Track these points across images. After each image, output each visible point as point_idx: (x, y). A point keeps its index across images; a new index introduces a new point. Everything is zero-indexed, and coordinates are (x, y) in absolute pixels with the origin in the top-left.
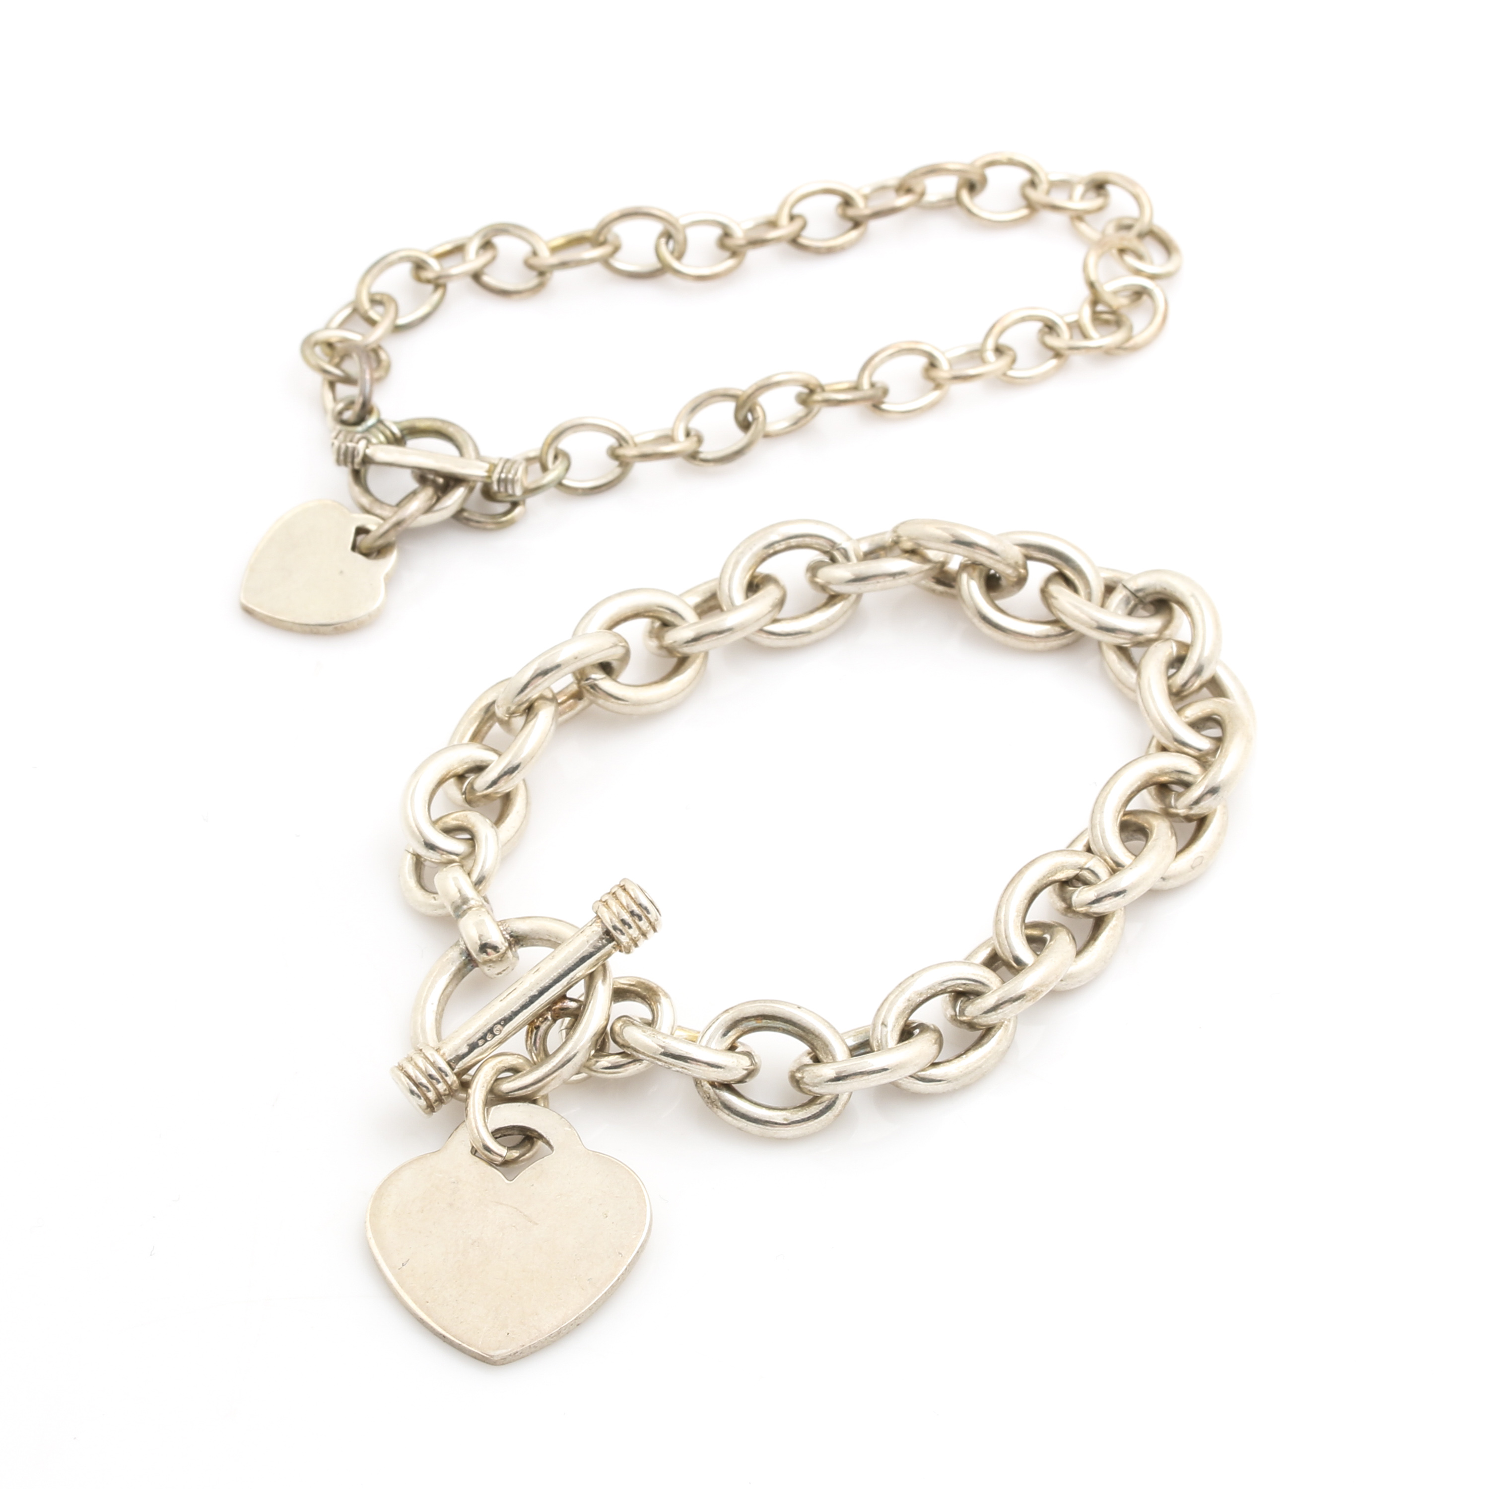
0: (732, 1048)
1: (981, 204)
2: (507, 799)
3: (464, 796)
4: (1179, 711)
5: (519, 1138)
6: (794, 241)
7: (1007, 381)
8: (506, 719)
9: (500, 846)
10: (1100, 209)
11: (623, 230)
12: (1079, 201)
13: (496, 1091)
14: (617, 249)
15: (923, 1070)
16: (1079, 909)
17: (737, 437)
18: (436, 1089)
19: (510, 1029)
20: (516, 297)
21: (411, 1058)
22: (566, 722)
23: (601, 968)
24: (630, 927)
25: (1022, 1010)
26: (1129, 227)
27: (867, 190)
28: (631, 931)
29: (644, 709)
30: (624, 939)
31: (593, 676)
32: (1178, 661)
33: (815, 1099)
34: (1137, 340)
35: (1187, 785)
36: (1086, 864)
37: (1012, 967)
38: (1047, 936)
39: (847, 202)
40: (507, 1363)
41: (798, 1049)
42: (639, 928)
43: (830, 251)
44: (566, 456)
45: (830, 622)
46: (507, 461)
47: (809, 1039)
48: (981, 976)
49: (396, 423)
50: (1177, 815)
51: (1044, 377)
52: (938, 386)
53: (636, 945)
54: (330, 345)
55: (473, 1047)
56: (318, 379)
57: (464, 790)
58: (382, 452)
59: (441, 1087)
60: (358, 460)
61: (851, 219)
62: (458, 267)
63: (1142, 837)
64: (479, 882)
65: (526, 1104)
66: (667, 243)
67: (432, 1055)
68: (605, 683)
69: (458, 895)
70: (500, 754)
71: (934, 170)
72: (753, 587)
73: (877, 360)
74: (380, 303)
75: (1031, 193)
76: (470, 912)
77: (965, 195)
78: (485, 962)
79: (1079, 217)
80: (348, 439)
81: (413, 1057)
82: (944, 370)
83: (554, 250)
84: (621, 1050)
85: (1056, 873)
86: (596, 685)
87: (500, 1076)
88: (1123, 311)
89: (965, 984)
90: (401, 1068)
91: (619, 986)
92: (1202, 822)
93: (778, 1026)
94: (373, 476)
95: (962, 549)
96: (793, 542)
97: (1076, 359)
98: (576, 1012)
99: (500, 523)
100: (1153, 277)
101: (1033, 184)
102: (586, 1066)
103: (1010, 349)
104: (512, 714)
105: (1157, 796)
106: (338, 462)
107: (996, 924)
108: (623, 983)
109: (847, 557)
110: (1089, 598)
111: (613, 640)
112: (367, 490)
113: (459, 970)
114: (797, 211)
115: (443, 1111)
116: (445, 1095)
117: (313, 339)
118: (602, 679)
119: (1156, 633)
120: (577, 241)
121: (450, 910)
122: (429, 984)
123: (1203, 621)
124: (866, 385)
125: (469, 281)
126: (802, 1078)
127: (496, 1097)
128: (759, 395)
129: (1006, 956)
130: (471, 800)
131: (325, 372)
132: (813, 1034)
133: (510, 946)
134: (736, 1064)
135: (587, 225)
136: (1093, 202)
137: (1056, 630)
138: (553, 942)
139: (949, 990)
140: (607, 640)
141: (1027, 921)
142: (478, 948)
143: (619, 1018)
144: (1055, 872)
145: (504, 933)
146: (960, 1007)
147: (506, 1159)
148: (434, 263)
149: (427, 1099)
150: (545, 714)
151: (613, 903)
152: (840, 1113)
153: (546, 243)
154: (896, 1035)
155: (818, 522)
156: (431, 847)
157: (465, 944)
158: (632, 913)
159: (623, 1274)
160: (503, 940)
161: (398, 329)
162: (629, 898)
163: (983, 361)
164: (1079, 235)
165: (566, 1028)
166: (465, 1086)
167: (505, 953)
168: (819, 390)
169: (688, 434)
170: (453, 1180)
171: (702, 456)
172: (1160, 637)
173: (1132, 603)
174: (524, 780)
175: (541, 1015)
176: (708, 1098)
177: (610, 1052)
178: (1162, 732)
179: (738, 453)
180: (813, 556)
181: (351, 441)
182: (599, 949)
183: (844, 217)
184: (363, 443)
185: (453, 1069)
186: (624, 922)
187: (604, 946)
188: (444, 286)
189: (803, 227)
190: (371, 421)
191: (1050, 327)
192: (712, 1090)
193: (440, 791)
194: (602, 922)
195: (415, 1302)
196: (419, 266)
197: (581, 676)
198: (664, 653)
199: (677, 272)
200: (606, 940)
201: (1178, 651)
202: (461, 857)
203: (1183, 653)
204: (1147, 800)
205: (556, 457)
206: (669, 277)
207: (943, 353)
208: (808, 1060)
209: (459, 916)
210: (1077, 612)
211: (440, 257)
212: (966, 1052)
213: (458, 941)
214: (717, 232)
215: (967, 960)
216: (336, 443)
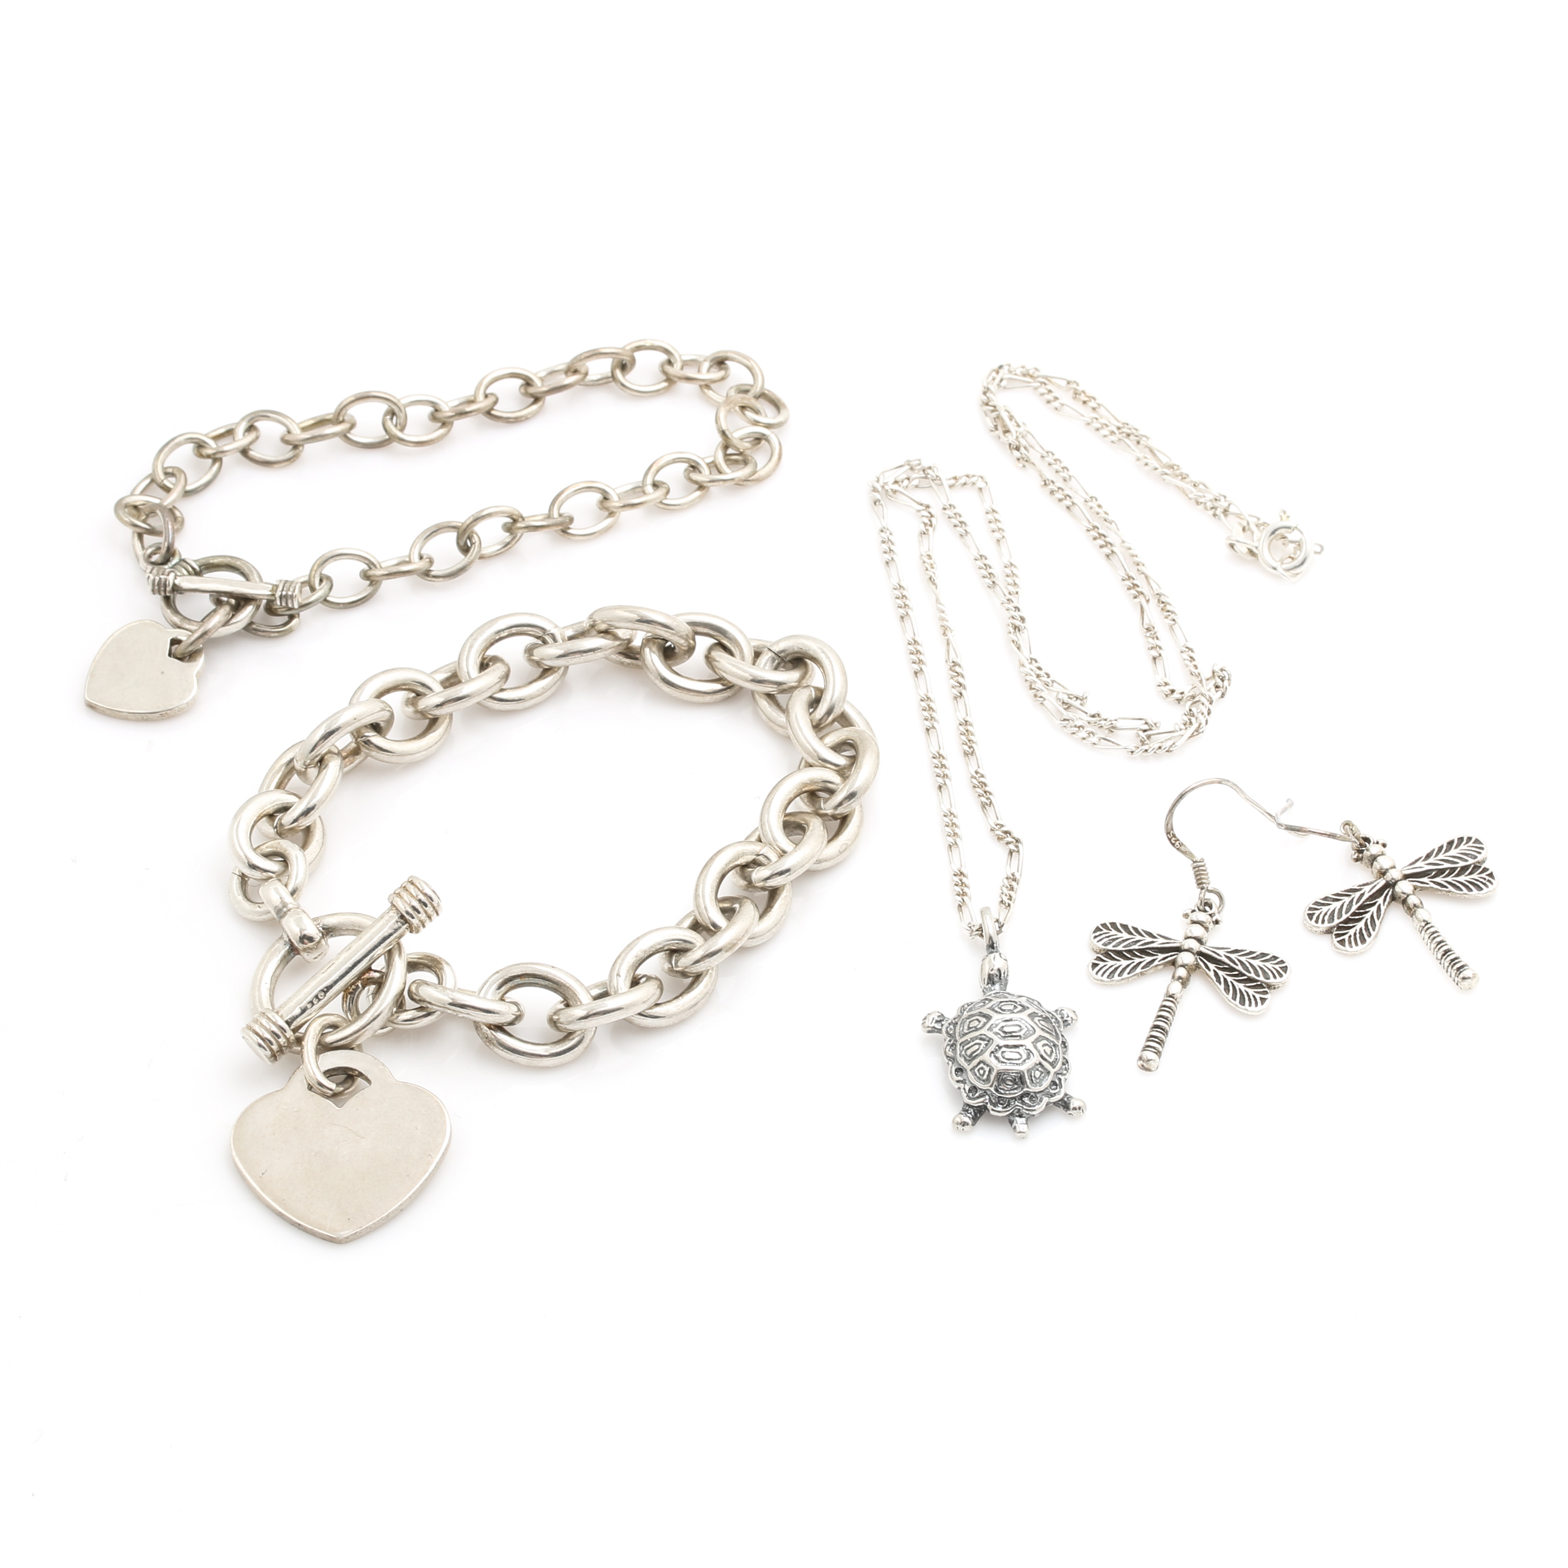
0: (502, 999)
1: (632, 379)
2: (308, 830)
3: (275, 830)
4: (821, 739)
5: (343, 1077)
6: (489, 413)
7: (665, 507)
8: (304, 770)
9: (308, 864)
10: (723, 379)
11: (355, 411)
12: (705, 374)
13: (322, 1042)
14: (353, 426)
15: (650, 1008)
16: (758, 885)
17: (458, 559)
18: (278, 1042)
19: (331, 994)
20: (277, 466)
21: (257, 1019)
22: (347, 773)
23: (397, 946)
24: (419, 912)
25: (723, 959)
26: (746, 392)
27: (543, 374)
28: (420, 915)
29: (407, 759)
30: (415, 922)
31: (366, 734)
32: (815, 703)
33: (570, 1034)
34: (761, 473)
35: (832, 792)
36: (760, 851)
37: (711, 930)
38: (737, 906)
39: (528, 383)
40: (350, 1241)
41: (553, 1000)
42: (426, 912)
43: (517, 420)
44: (329, 578)
45: (545, 690)
46: (286, 582)
47: (561, 990)
48: (690, 937)
49: (195, 561)
50: (826, 815)
51: (692, 504)
52: (611, 514)
53: (424, 926)
54: (136, 507)
55: (304, 1011)
56: (129, 531)
57: (275, 825)
58: (185, 582)
59: (282, 1040)
60: (168, 589)
61: (532, 395)
62: (229, 445)
63: (800, 832)
64: (293, 893)
65: (347, 1051)
66: (392, 419)
67: (273, 1016)
68: (376, 739)
69: (280, 900)
70: (300, 798)
71: (596, 354)
72: (483, 666)
73: (563, 496)
74: (172, 475)
75: (668, 368)
76: (289, 913)
77: (618, 373)
78: (305, 950)
79: (706, 385)
80: (161, 573)
81: (259, 1019)
82: (615, 502)
83: (304, 429)
84: (418, 1006)
85: (739, 859)
86: (369, 741)
87: (324, 1032)
88: (747, 452)
89: (677, 943)
90: (250, 1028)
91: (410, 960)
92: (844, 820)
93: (537, 982)
94: (180, 602)
95: (645, 626)
96: (514, 630)
97: (714, 489)
98: (379, 981)
99: (282, 632)
100: (768, 426)
101: (670, 362)
102: (390, 1021)
103: (664, 483)
104: (307, 767)
105: (810, 802)
106: (153, 591)
107: (696, 899)
108: (414, 958)
109: (555, 640)
110: (743, 658)
111: (382, 705)
112: (176, 612)
113: (284, 957)
114: (488, 391)
115: (282, 1059)
116: (284, 1047)
117: (124, 502)
118: (374, 736)
119: (796, 682)
120: (321, 422)
121: (274, 914)
122: (262, 968)
123: (833, 670)
124: (556, 515)
125: (239, 455)
126: (558, 1019)
127: (323, 1048)
128: (475, 525)
129: (705, 922)
130: (281, 833)
131: (135, 526)
132: (565, 985)
133: (323, 937)
134: (506, 1012)
135: (328, 410)
136: (716, 374)
137: (718, 686)
138: (356, 930)
139: (666, 948)
140: (377, 705)
141: (719, 896)
142: (298, 940)
143: (413, 982)
144: (737, 858)
145: (318, 926)
146: (675, 960)
147: (335, 1092)
148: (212, 443)
149: (271, 1050)
150: (334, 765)
151: (405, 895)
152: (588, 1045)
153: (298, 424)
154: (628, 984)
155: (532, 615)
156: (253, 867)
157: (288, 936)
158: (420, 901)
159: (433, 1170)
160: (318, 932)
161: (187, 494)
162: (417, 889)
163: (644, 493)
164: (709, 400)
165: (372, 994)
166: (299, 1041)
167: (319, 942)
168: (520, 520)
169: (421, 558)
170: (296, 1110)
171: (433, 573)
172: (799, 685)
173: (777, 661)
174: (320, 817)
175: (354, 983)
176: (486, 1038)
177: (407, 1009)
178: (809, 753)
179: (462, 570)
180: (529, 640)
181: (163, 574)
182: (396, 930)
183: (527, 394)
184: (172, 575)
185: (290, 1026)
186: (414, 908)
187: (400, 928)
188: (221, 459)
189: (496, 402)
190: (175, 561)
191: (694, 467)
192: (489, 1032)
193: (255, 828)
194: (397, 909)
195: (274, 1200)
196: (200, 446)
197: (357, 734)
198: (419, 716)
199: (401, 440)
200: (401, 923)
201: (815, 694)
202: (277, 874)
203: (819, 695)
204: (800, 805)
205: (321, 581)
206: (395, 445)
207: (614, 490)
208: (562, 1006)
209: (282, 917)
210: (734, 670)
211: (216, 438)
212: (681, 995)
213: (282, 935)
214: (430, 409)
215: (678, 925)
216: (152, 577)
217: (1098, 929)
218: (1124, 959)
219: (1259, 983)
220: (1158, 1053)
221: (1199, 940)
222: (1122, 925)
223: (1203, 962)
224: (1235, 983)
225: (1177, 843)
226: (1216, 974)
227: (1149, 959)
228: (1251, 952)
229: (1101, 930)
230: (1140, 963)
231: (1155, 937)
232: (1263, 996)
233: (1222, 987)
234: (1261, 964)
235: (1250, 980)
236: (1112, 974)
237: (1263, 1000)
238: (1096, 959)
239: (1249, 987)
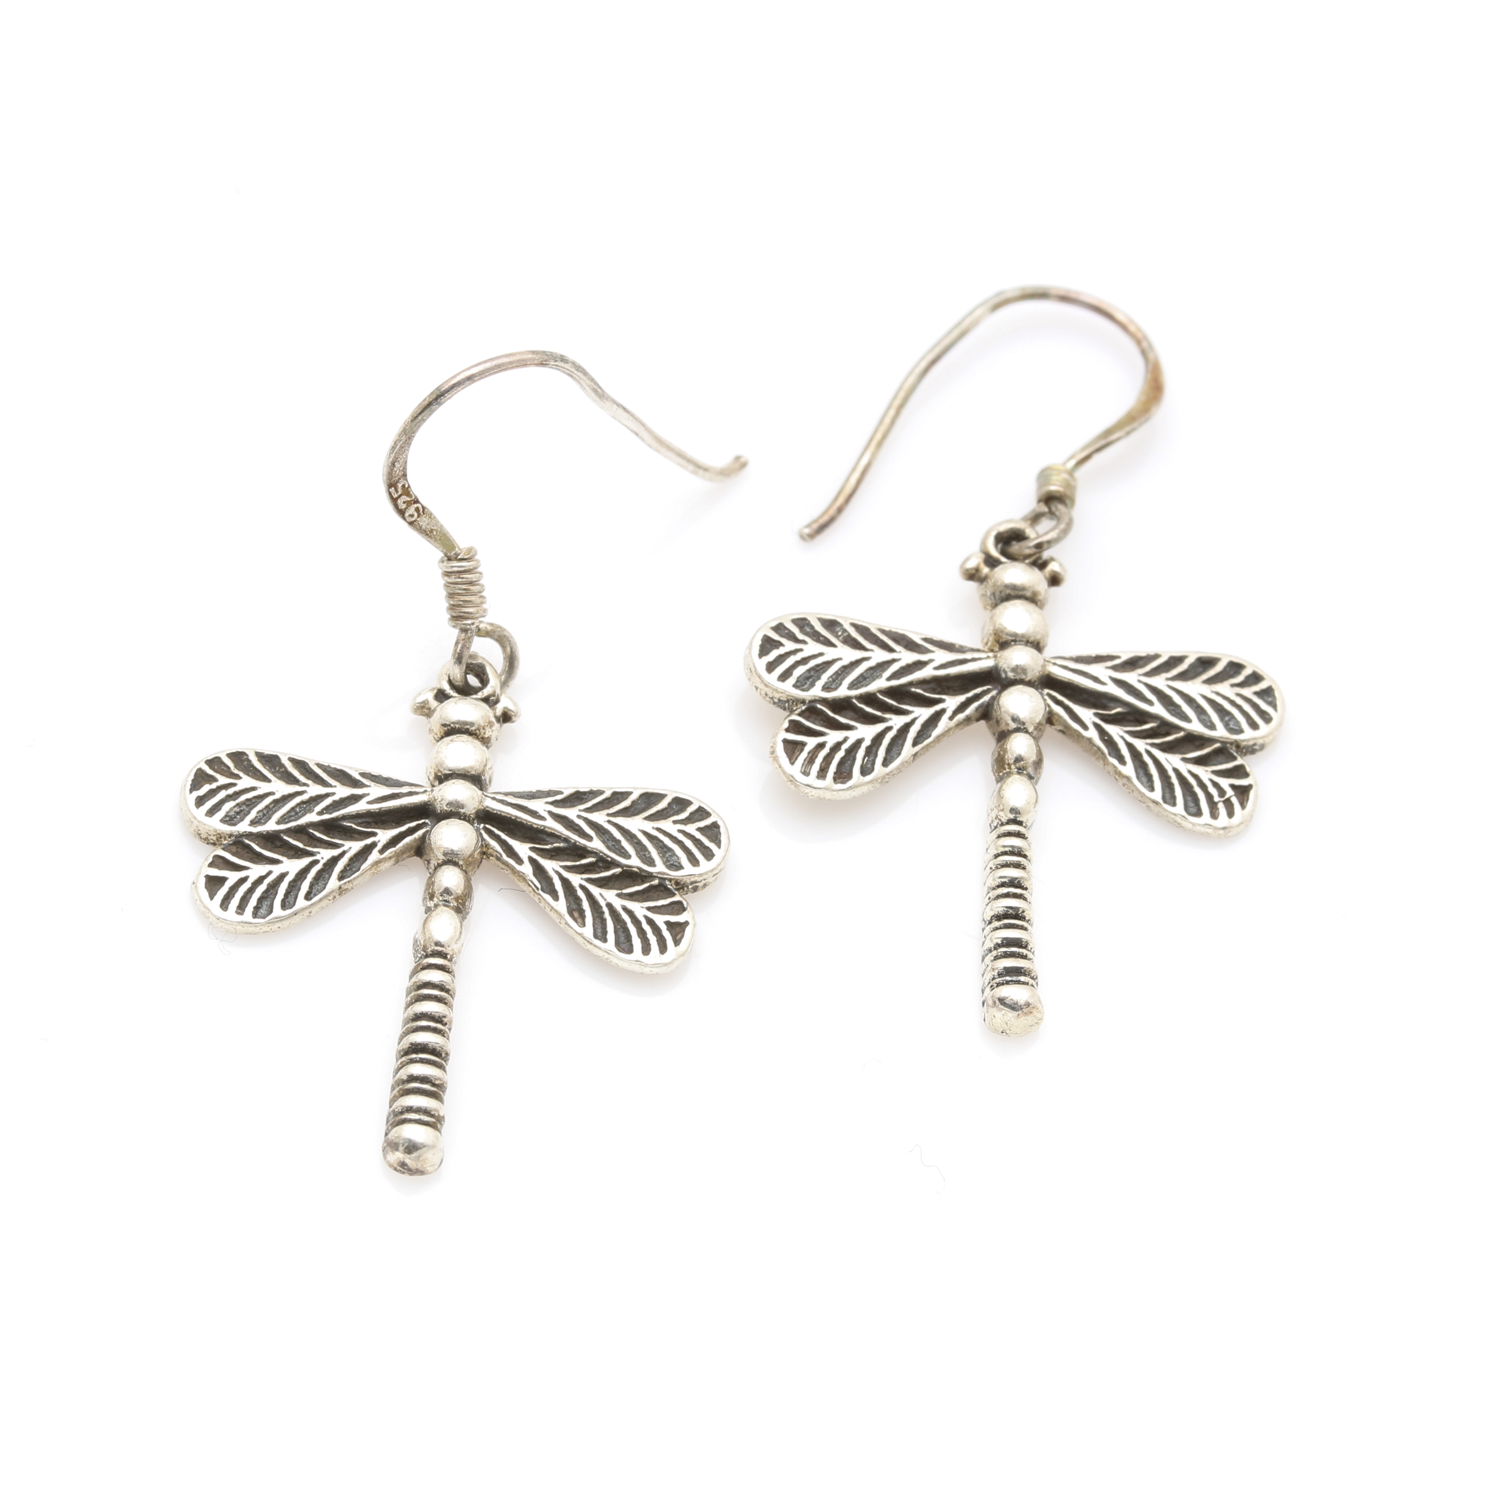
217: (200, 778)
218: (290, 857)
219: (656, 882)
220: (434, 1122)
221: (476, 780)
222: (261, 756)
223: (497, 838)
224: (595, 890)
225: (412, 510)
226: (539, 871)
227: (355, 847)
228: (615, 794)
229: (213, 779)
230: (334, 861)
231: (355, 784)
232: (673, 919)
233: (561, 905)
234: (649, 827)
235: (630, 876)
236: (266, 904)
237: (677, 930)
238: (211, 865)
239: (631, 897)
